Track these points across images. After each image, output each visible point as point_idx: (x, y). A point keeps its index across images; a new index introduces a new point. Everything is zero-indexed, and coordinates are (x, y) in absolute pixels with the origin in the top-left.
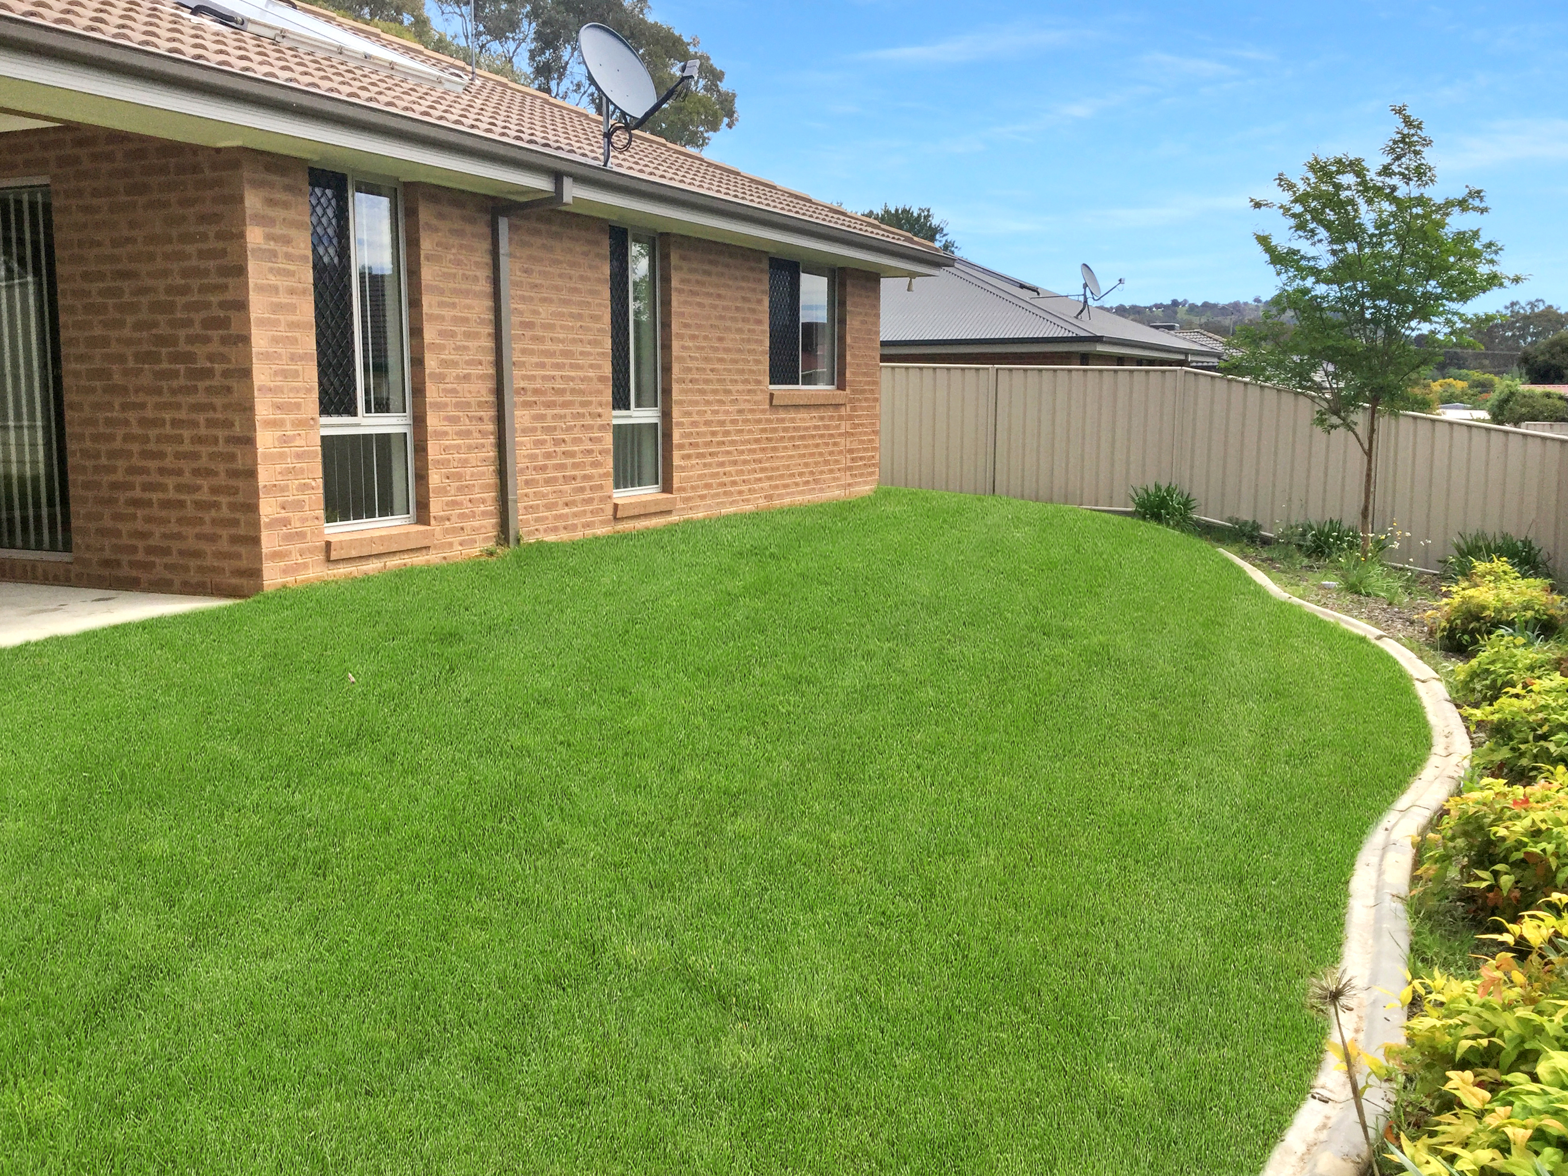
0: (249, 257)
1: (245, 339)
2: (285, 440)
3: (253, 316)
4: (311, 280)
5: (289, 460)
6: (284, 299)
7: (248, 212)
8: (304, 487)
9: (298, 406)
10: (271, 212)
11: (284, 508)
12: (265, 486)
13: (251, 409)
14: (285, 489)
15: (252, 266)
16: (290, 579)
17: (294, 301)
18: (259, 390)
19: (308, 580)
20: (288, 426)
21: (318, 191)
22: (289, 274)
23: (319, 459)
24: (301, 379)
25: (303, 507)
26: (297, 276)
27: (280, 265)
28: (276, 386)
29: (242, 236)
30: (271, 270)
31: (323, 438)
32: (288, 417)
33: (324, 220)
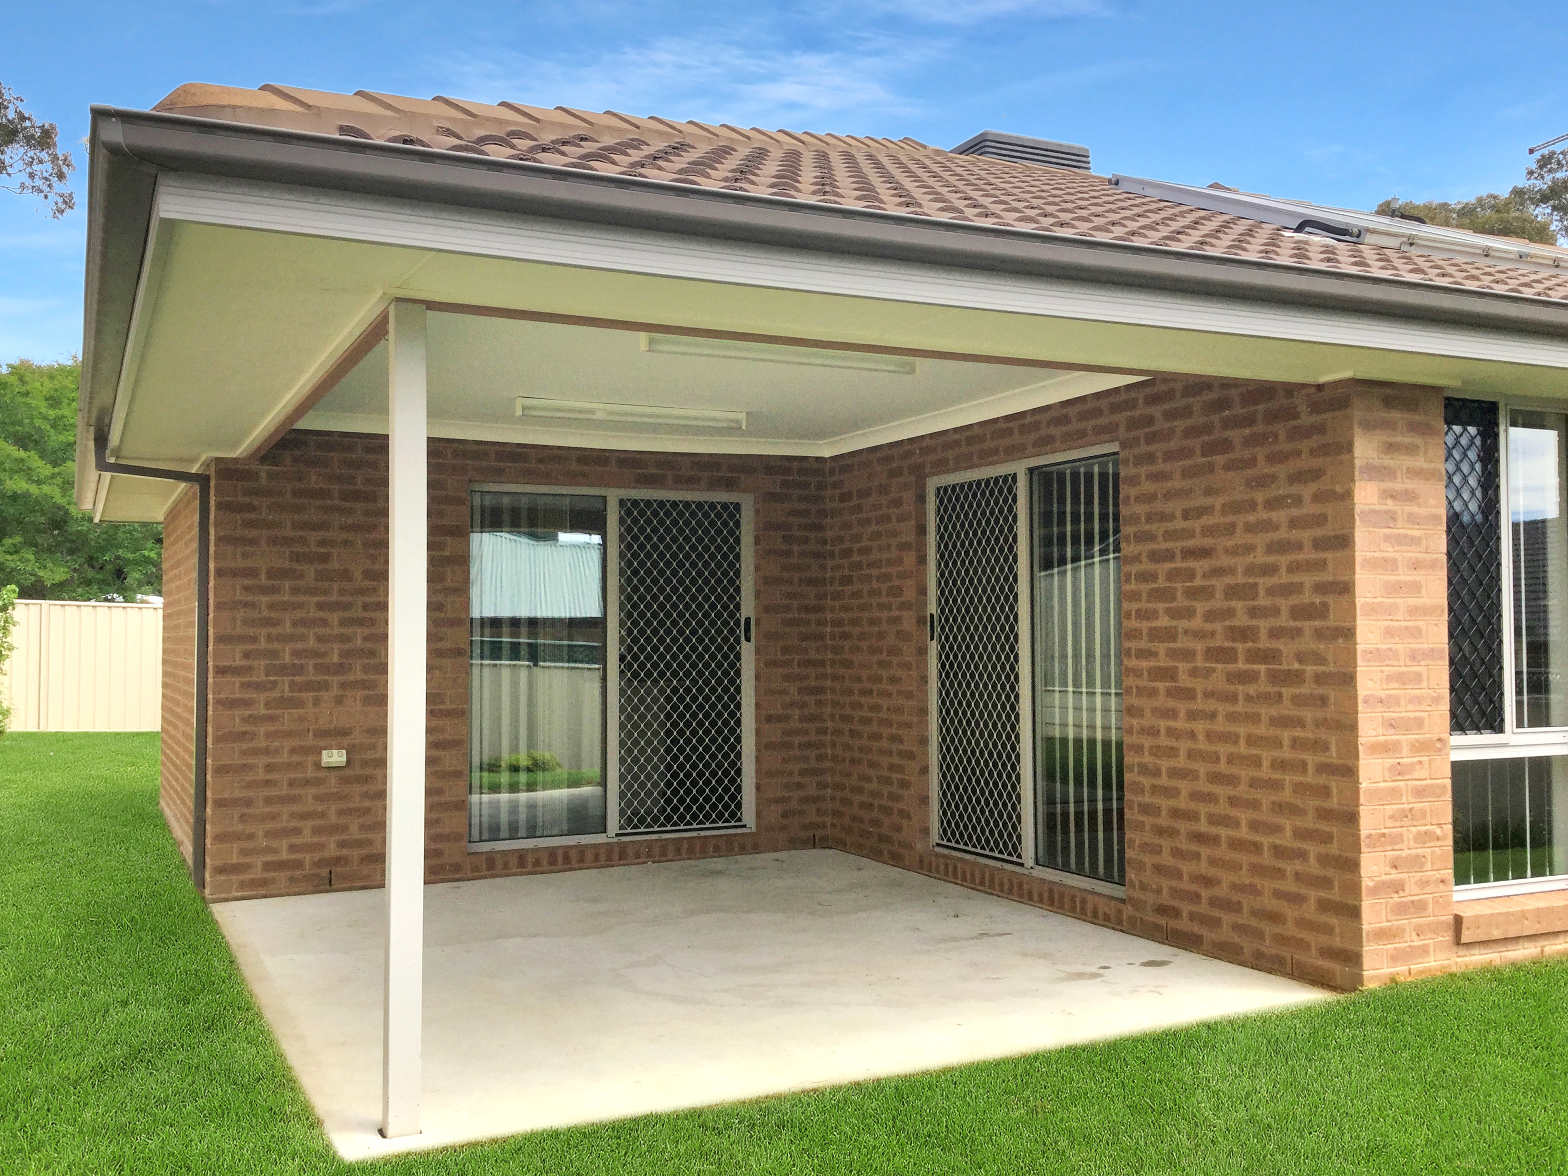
0: (1358, 523)
1: (1349, 633)
2: (1399, 771)
3: (1359, 601)
4: (1444, 548)
5: (1404, 799)
6: (1404, 576)
7: (1358, 463)
8: (1425, 838)
9: (1419, 723)
10: (1388, 461)
11: (1395, 867)
12: (1369, 836)
13: (1352, 727)
14: (1396, 840)
15: (1361, 535)
16: (1401, 969)
17: (1418, 578)
18: (1365, 702)
19: (1429, 970)
20: (1405, 751)
21: (1457, 429)
22: (1415, 541)
23: (1448, 796)
24: (1424, 684)
25: (1422, 865)
26: (1424, 544)
27: (1402, 531)
28: (1390, 696)
29: (1348, 495)
30: (1387, 538)
31: (1455, 765)
32: (1405, 739)
33: (1465, 468)
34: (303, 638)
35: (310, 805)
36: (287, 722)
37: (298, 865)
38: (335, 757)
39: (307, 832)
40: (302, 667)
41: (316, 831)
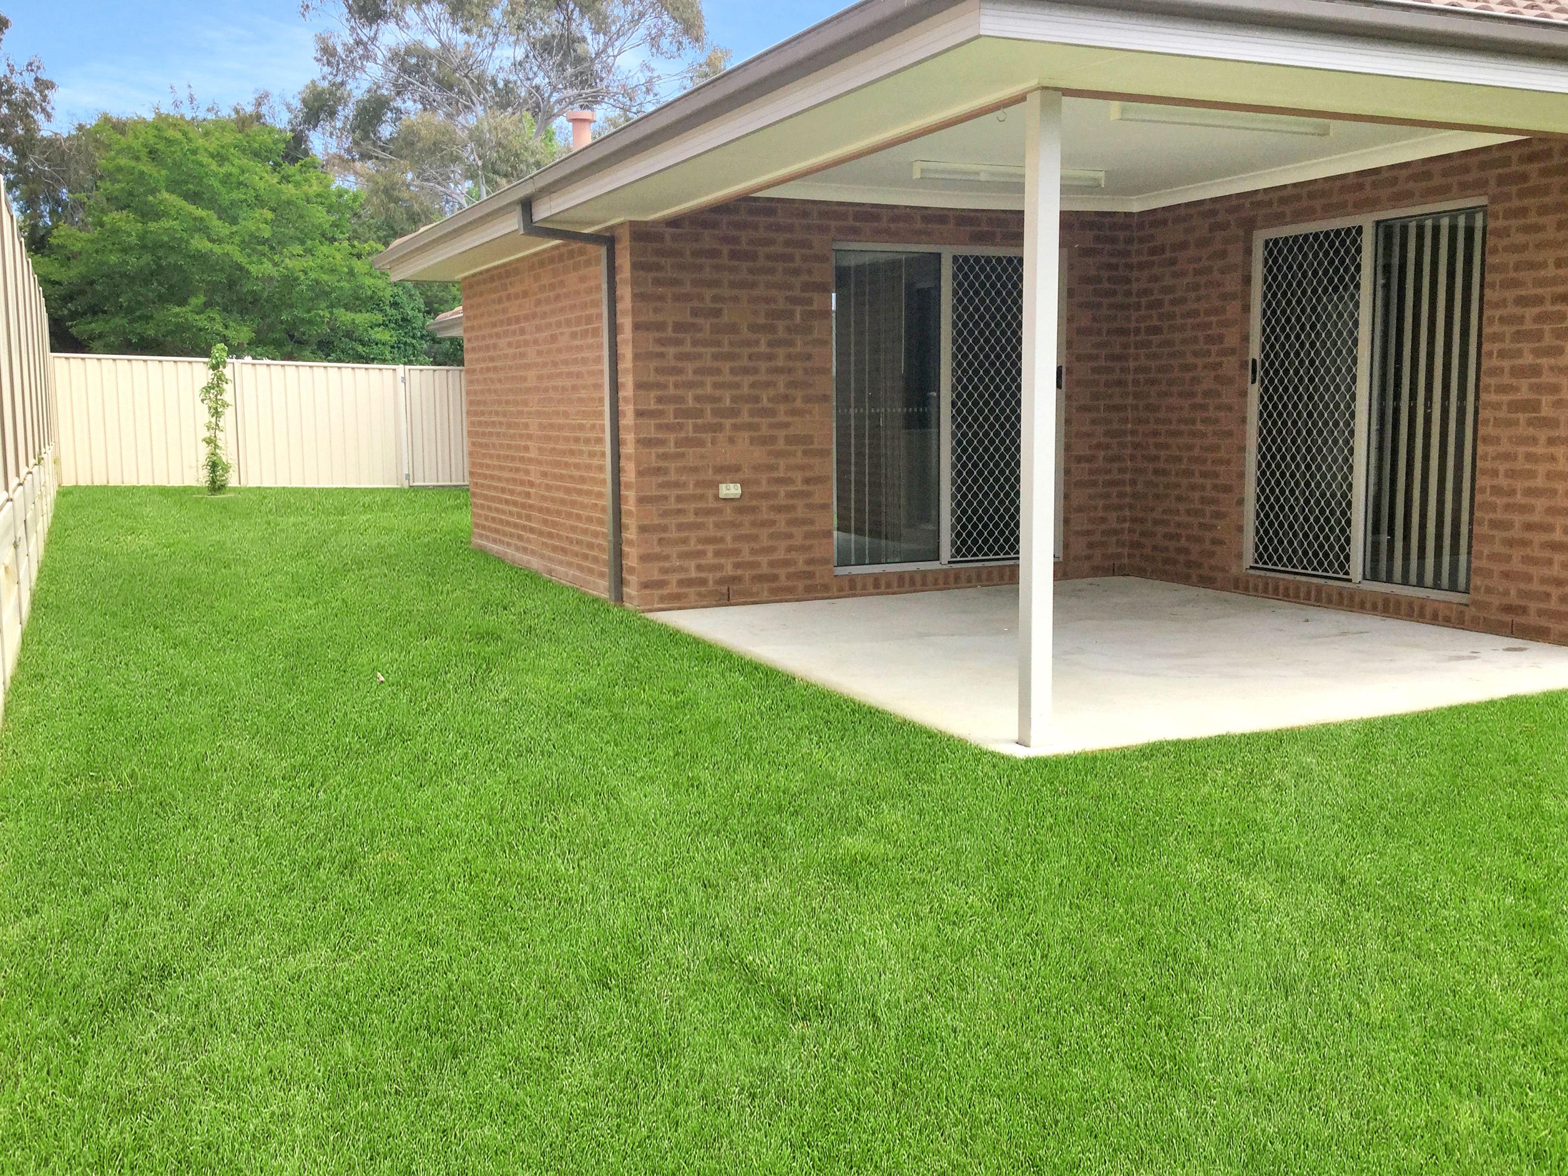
34: (702, 384)
35: (712, 532)
36: (691, 460)
37: (703, 582)
38: (731, 490)
39: (710, 554)
40: (702, 410)
41: (717, 554)
